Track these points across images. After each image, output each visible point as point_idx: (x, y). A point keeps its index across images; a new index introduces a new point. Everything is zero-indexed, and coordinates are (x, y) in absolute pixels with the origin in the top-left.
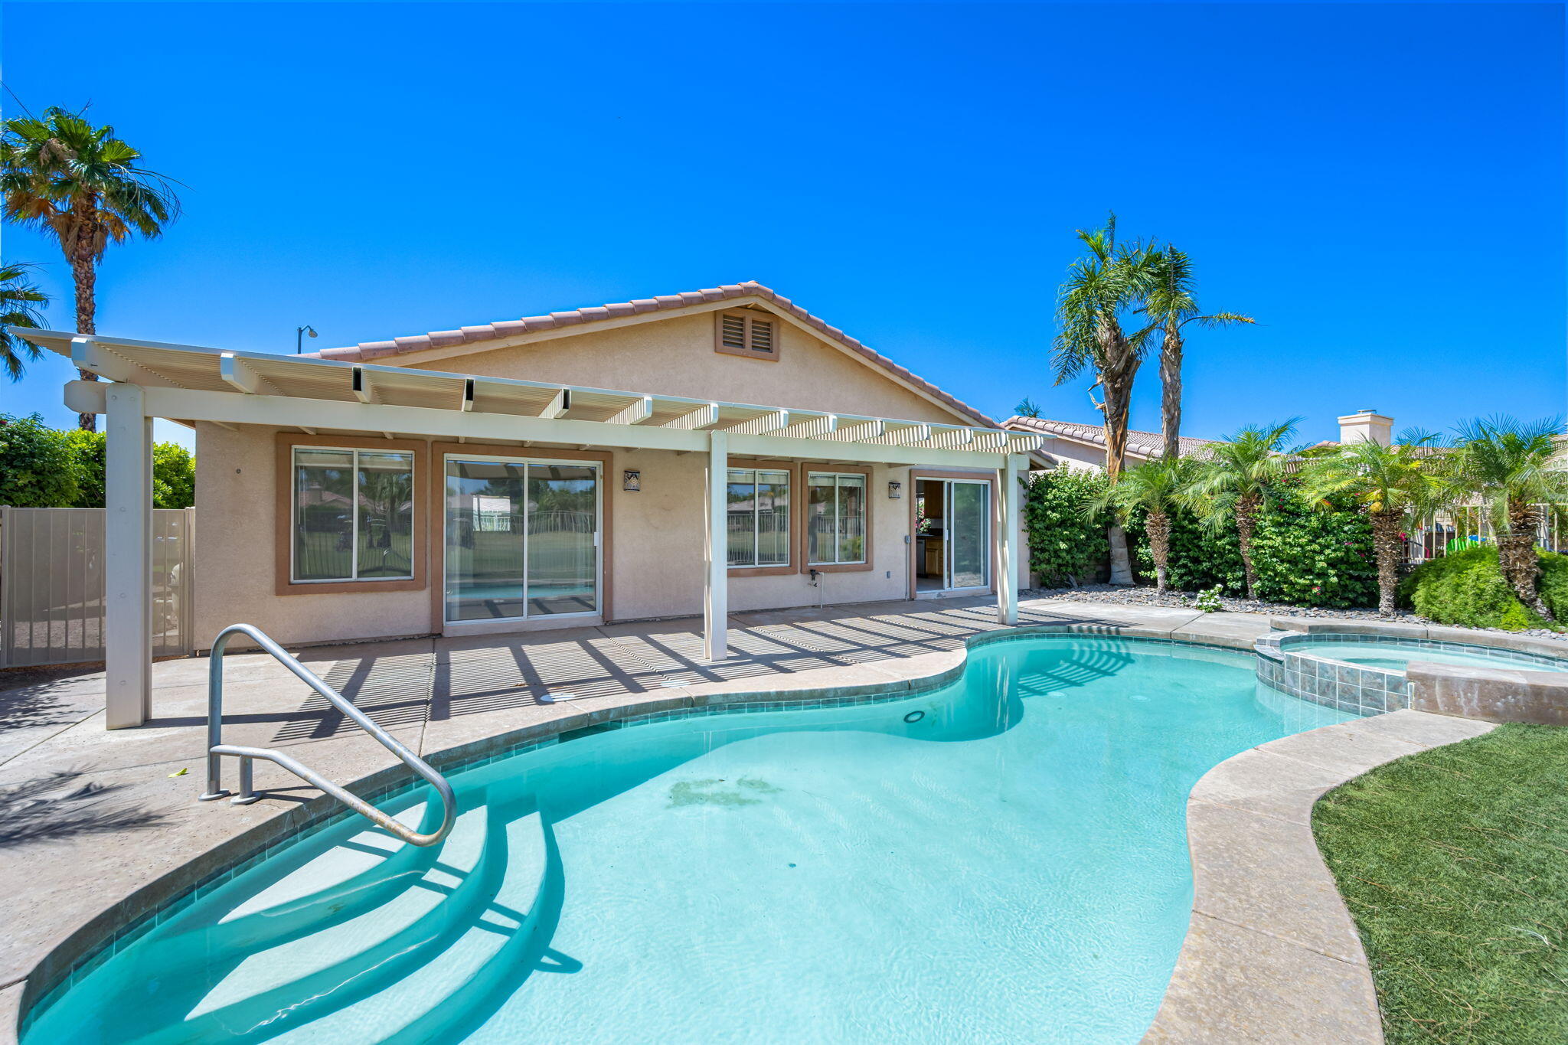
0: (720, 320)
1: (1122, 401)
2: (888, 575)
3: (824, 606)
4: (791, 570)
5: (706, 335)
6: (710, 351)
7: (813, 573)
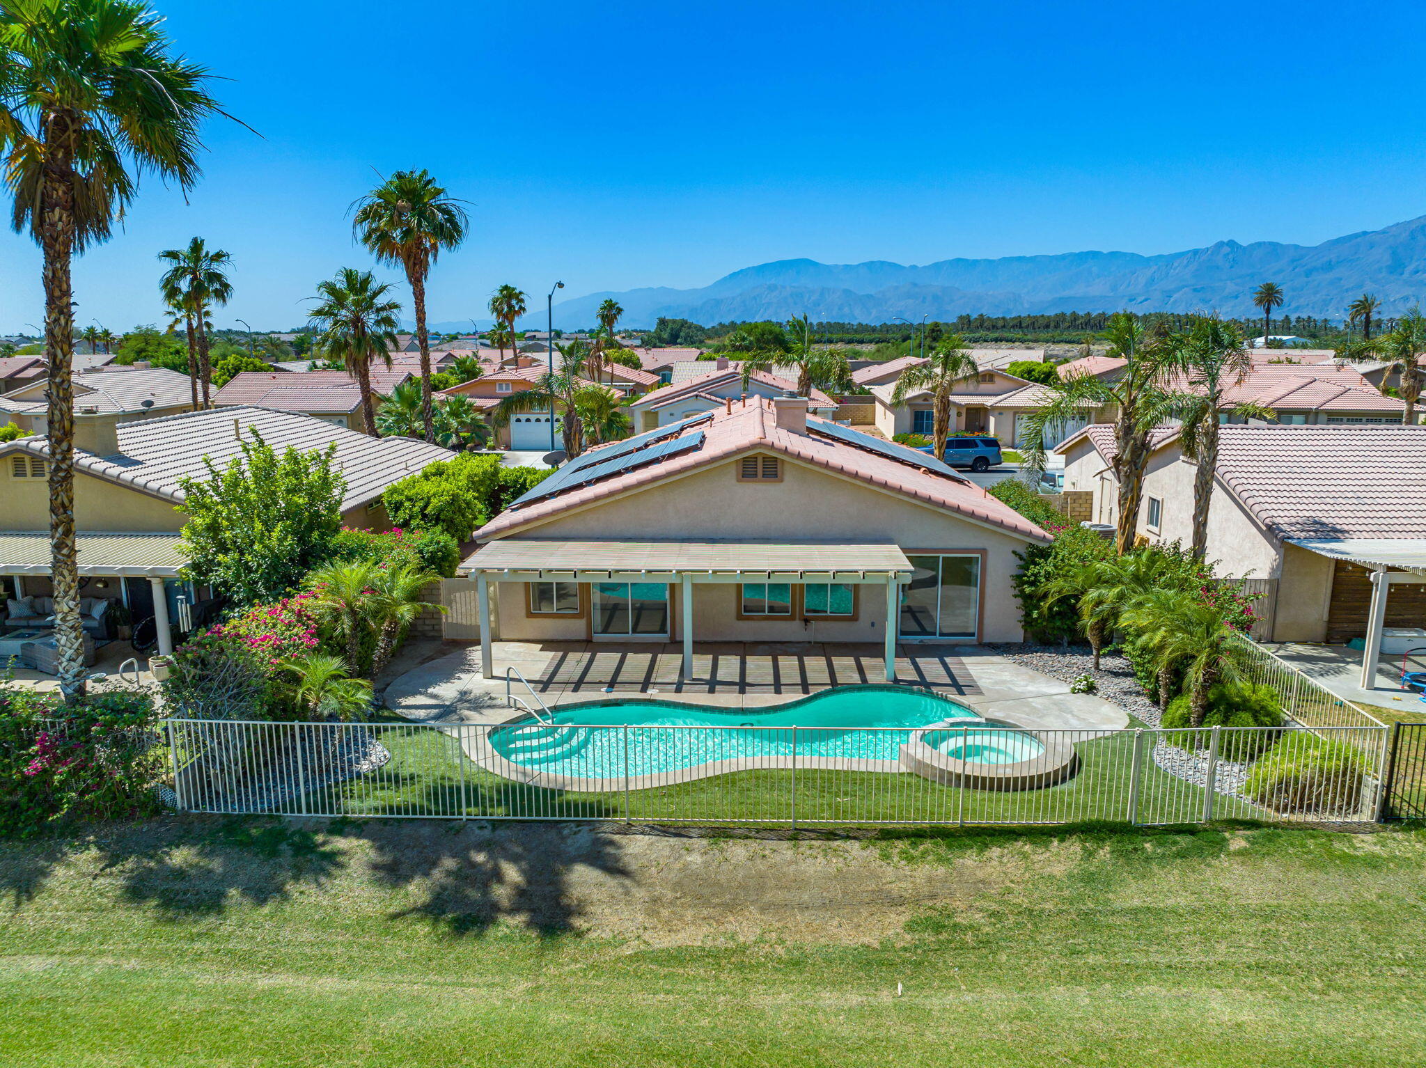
0: (741, 466)
1: (1130, 485)
2: (873, 624)
3: (815, 643)
4: (792, 618)
5: (733, 472)
6: (734, 481)
7: (807, 621)
